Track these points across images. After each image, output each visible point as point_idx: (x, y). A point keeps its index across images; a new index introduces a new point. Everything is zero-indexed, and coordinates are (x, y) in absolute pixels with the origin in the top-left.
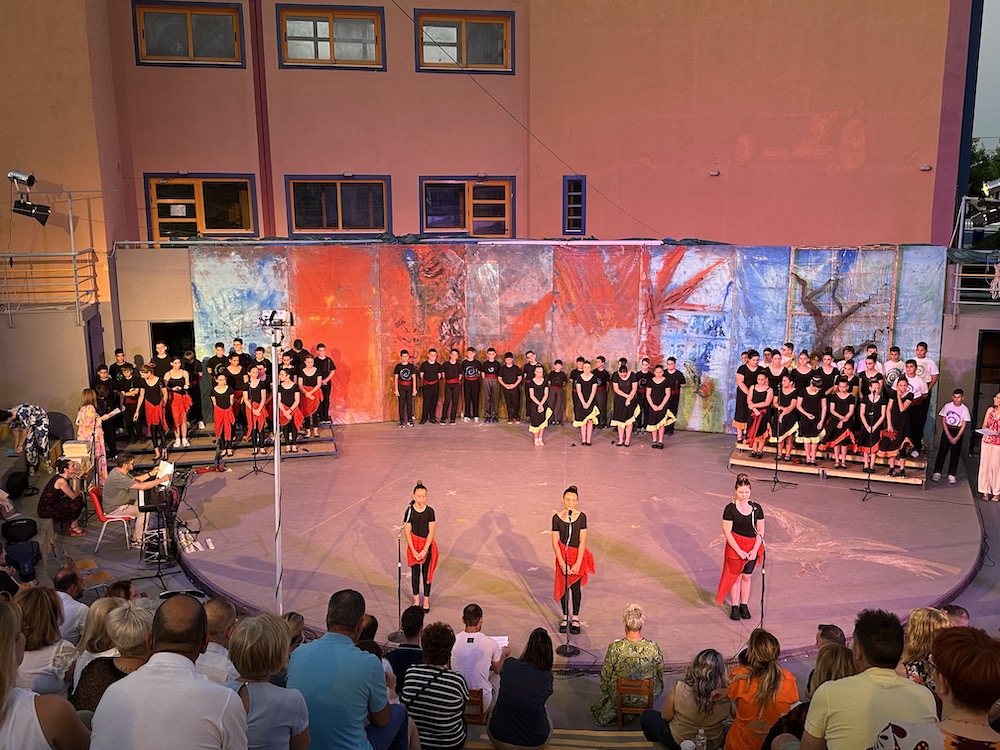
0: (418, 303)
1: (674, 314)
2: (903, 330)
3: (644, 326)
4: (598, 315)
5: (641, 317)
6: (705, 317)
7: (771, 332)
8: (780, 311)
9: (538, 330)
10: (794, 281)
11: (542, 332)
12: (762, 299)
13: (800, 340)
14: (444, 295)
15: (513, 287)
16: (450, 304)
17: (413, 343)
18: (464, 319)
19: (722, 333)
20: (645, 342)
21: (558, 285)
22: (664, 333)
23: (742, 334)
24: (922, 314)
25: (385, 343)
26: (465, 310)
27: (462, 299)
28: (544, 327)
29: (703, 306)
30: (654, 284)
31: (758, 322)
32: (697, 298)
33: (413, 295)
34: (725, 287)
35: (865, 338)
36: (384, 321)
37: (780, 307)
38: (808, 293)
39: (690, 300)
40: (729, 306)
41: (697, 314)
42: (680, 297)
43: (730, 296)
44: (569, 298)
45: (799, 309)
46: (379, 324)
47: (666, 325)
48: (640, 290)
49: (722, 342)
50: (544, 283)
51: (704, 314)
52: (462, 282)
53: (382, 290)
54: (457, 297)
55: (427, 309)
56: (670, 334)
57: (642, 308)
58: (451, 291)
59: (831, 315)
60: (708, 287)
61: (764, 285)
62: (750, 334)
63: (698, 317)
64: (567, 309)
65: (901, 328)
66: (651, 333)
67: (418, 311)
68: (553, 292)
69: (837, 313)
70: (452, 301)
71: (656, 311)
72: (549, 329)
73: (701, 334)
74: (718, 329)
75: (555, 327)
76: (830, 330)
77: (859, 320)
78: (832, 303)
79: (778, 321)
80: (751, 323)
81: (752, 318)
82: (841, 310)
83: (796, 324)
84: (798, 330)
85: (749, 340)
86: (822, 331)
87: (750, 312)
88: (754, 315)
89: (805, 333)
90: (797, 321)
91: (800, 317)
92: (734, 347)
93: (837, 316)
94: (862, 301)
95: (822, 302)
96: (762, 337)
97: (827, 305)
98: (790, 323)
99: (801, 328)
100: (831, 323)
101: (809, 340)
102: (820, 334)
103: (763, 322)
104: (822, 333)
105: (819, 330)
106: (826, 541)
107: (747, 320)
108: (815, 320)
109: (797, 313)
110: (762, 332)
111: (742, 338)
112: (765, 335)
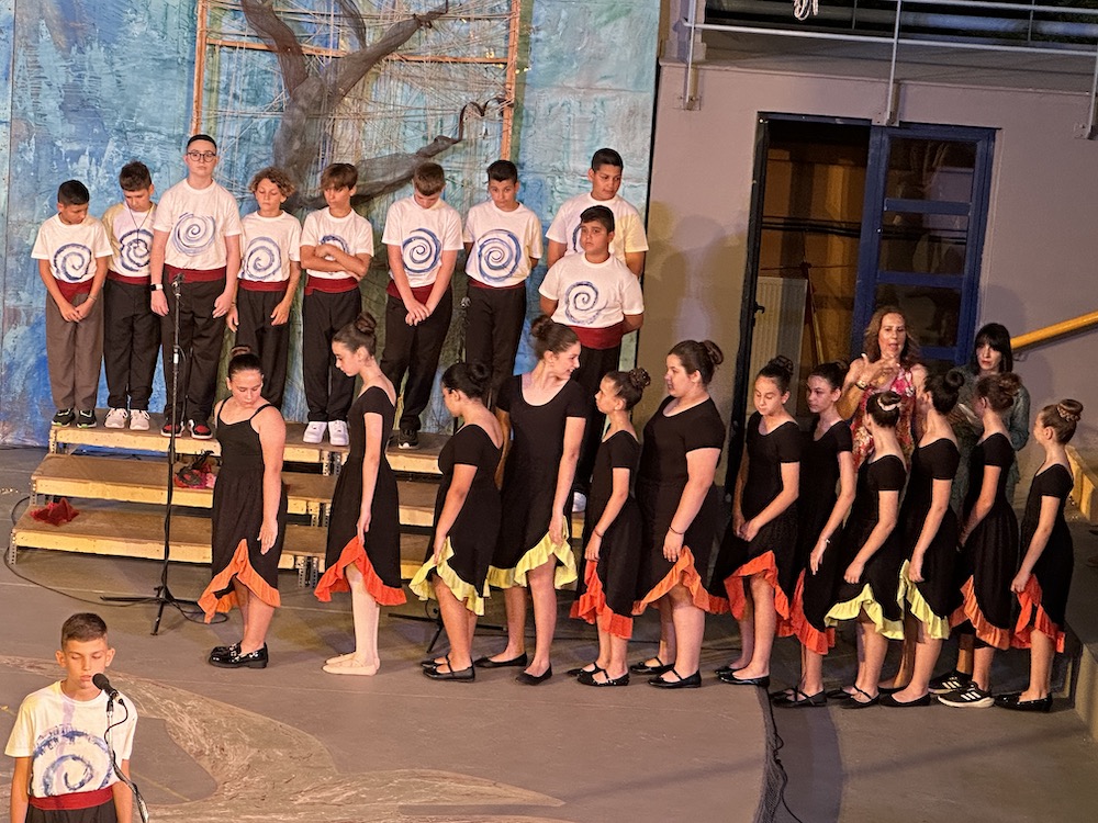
2: (544, 105)
7: (145, 102)
8: (172, 33)
13: (234, 131)
23: (50, 104)
24: (598, 59)
31: (100, 67)
35: (434, 131)
45: (232, 28)
59: (331, 53)
62: (78, 105)
65: (540, 101)
69: (346, 46)
76: (331, 98)
77: (415, 71)
78: (332, 13)
79: (166, 64)
80: (78, 70)
81: (80, 50)
82: (362, 37)
83: (223, 78)
84: (230, 98)
85: (72, 129)
86: (302, 102)
87: (74, 29)
88: (89, 43)
89: (252, 109)
90: (224, 66)
91: (235, 54)
92: (24, 150)
93: (349, 57)
94: (424, 11)
95: (302, 9)
96: (115, 119)
97: (319, 19)
98: (206, 74)
99: (239, 92)
100: (331, 78)
101: (263, 132)
102: (297, 112)
103: (118, 67)
104: (303, 109)
105: (295, 99)
106: (324, 787)
107: (65, 58)
108: (283, 65)
109: (228, 40)
110: (115, 102)
111: (49, 117)
112: (124, 110)
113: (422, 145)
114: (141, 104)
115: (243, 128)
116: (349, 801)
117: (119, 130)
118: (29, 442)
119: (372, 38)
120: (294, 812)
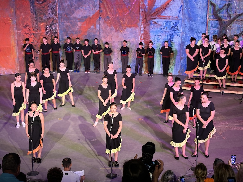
0: (34, 16)
1: (156, 21)
3: (142, 26)
4: (121, 21)
5: (141, 22)
6: (170, 22)
7: (200, 28)
8: (204, 19)
9: (93, 29)
10: (210, 5)
11: (94, 30)
12: (196, 13)
13: (212, 32)
14: (47, 13)
15: (80, 8)
16: (50, 16)
17: (33, 36)
18: (57, 24)
19: (178, 29)
20: (143, 34)
21: (102, 7)
22: (151, 29)
23: (187, 29)
25: (19, 35)
26: (57, 19)
27: (56, 15)
28: (95, 28)
29: (169, 17)
30: (146, 6)
31: (194, 24)
32: (167, 13)
33: (32, 12)
34: (179, 8)
35: (241, 30)
36: (18, 25)
37: (204, 17)
38: (216, 10)
39: (163, 14)
40: (181, 17)
41: (167, 20)
42: (159, 12)
43: (181, 12)
44: (107, 14)
45: (212, 18)
46: (16, 27)
47: (152, 26)
48: (140, 10)
49: (178, 33)
50: (95, 6)
51: (170, 20)
52: (56, 6)
53: (16, 10)
54: (53, 13)
55: (39, 19)
56: (154, 30)
57: (141, 18)
58: (50, 11)
59: (226, 20)
60: (171, 8)
61: (197, 6)
62: (191, 29)
63: (167, 22)
64: (106, 19)
66: (146, 30)
67: (34, 20)
68: (99, 10)
69: (228, 19)
70: (51, 15)
71: (148, 19)
72: (98, 29)
73: (168, 30)
74: (176, 27)
75: (101, 27)
76: (227, 27)
77: (239, 22)
78: (227, 15)
79: (203, 23)
80: (191, 25)
81: (191, 22)
82: (231, 18)
83: (211, 25)
84: (212, 27)
85: (190, 33)
86: (222, 27)
87: (190, 19)
88: (192, 21)
89: (215, 29)
90: (211, 23)
91: (212, 21)
92: (183, 36)
93: (229, 21)
94: (240, 14)
95: (222, 14)
96: (196, 31)
97: (225, 15)
98: (208, 24)
99: (213, 26)
100: (226, 24)
101: (216, 32)
102: (221, 29)
103: (196, 24)
104: (222, 28)
105: (221, 27)
106: (224, 122)
107: (189, 23)
108: (219, 22)
109: (211, 19)
110: (196, 29)
111: (187, 31)
112: (197, 30)
113: (240, 33)
114: (199, 29)
115: (214, 31)
116: (228, 124)
117: (196, 33)
118: (184, 75)
119: (232, 18)
120: (220, 126)
